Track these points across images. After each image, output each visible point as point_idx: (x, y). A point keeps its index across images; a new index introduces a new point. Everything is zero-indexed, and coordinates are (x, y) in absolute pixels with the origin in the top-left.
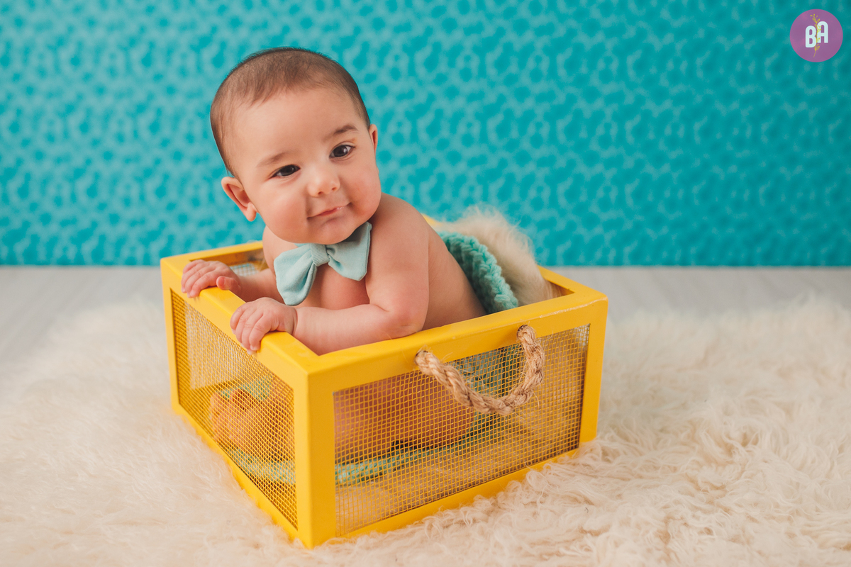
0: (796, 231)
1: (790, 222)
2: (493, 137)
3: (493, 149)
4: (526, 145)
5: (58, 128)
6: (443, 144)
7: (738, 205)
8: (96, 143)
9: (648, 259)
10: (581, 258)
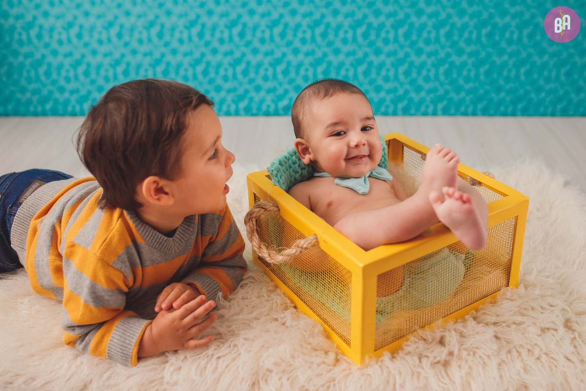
0: (543, 95)
1: (539, 90)
2: (360, 39)
3: (360, 47)
4: (380, 44)
5: (104, 36)
6: (330, 44)
7: (508, 79)
8: (126, 44)
9: (452, 111)
10: (413, 111)
